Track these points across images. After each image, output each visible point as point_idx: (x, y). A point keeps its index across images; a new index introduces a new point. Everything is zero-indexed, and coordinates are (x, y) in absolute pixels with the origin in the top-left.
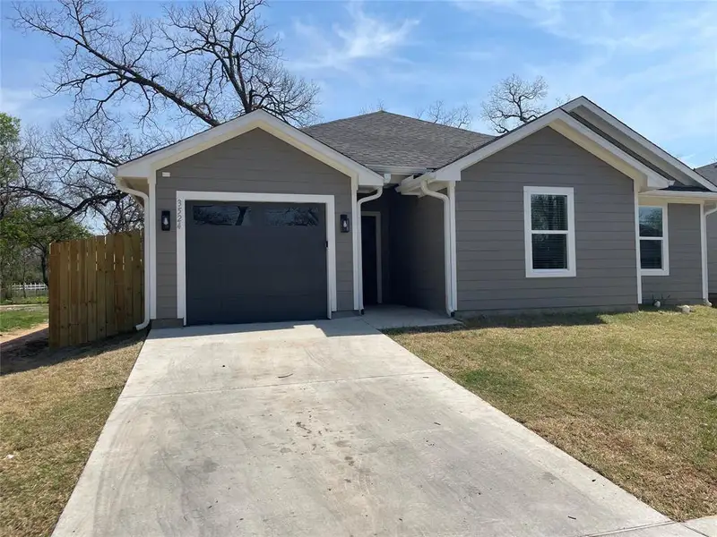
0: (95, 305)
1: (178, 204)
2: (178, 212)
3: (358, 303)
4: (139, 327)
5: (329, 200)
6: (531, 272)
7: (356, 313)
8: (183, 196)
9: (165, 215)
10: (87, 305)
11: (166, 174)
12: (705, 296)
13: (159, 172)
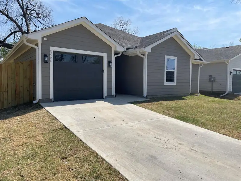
0: (7, 93)
1: (50, 52)
2: (50, 55)
3: (113, 93)
4: (34, 102)
5: (105, 55)
6: (166, 84)
7: (113, 96)
8: (52, 49)
9: (45, 56)
10: (3, 93)
11: (46, 39)
12: (198, 91)
13: (43, 38)
